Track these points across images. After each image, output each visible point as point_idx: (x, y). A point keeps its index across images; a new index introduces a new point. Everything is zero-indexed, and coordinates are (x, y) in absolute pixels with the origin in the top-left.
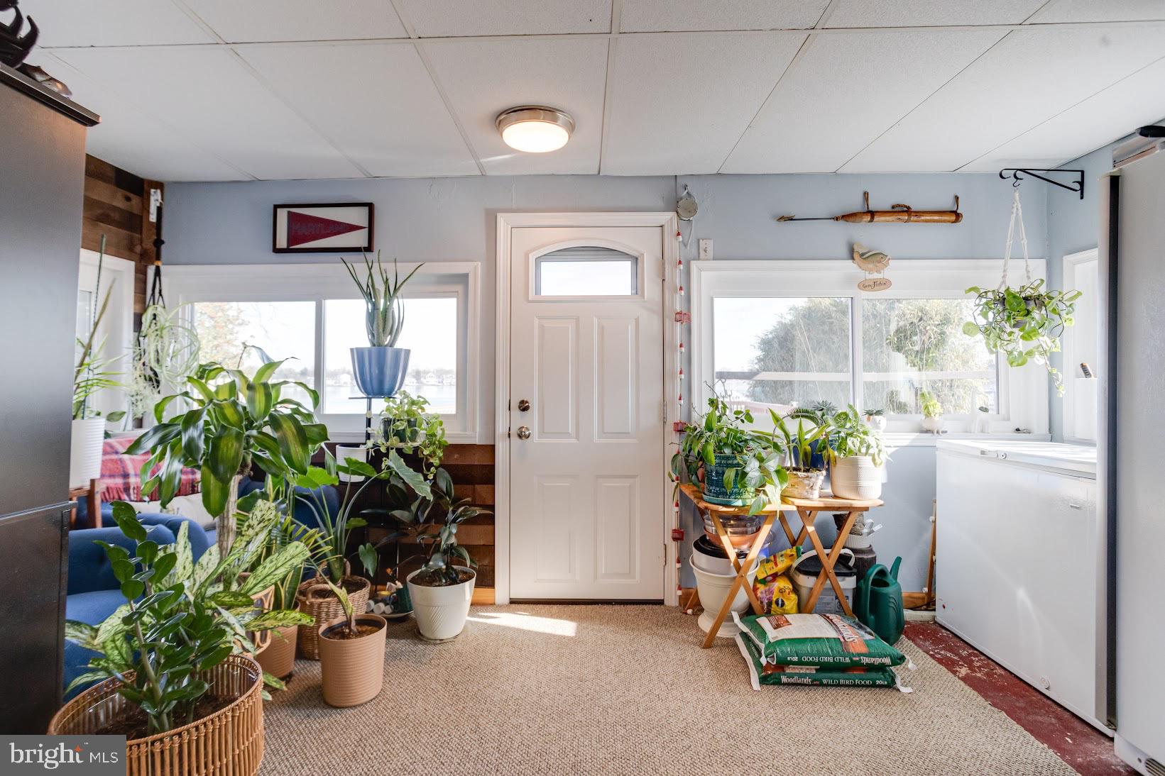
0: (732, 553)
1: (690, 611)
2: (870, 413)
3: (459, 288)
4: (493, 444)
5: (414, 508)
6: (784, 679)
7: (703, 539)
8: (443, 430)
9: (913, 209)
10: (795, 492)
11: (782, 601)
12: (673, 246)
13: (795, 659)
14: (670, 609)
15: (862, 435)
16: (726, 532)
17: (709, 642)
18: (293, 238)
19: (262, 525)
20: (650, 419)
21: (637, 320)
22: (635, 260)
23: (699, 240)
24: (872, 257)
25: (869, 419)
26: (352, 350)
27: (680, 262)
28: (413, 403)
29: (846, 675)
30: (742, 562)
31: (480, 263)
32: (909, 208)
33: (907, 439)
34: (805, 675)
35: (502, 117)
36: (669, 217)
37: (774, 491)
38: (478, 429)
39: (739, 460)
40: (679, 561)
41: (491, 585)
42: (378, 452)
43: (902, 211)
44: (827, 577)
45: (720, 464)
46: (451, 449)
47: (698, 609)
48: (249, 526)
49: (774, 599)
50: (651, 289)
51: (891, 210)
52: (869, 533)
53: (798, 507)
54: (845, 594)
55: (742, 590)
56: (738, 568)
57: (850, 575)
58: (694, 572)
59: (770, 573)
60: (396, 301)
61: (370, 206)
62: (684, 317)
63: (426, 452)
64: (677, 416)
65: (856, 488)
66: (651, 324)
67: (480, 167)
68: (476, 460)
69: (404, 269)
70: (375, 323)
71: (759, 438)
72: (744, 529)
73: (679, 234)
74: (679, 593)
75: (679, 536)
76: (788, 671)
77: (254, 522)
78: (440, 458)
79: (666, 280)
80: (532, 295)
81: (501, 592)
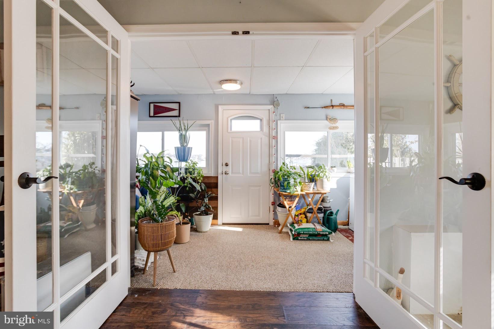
0: (287, 207)
1: (276, 226)
2: (332, 167)
3: (207, 128)
4: (217, 176)
5: (195, 194)
6: (299, 238)
7: (280, 204)
8: (202, 172)
9: (345, 105)
10: (305, 188)
11: (302, 220)
12: (273, 117)
13: (302, 233)
14: (271, 226)
15: (325, 173)
16: (286, 201)
17: (281, 232)
18: (155, 113)
19: (163, 192)
20: (265, 169)
21: (261, 139)
22: (261, 120)
23: (280, 114)
24: (333, 120)
25: (331, 169)
26: (175, 148)
27: (274, 121)
28: (194, 163)
29: (316, 237)
30: (290, 209)
31: (213, 121)
32: (344, 105)
33: (343, 175)
34: (305, 237)
35: (222, 82)
36: (271, 107)
37: (299, 188)
38: (213, 171)
39: (289, 179)
40: (273, 211)
41: (217, 219)
42: (184, 178)
43: (342, 106)
44: (315, 213)
45: (283, 181)
46: (205, 178)
47: (279, 225)
48: (160, 192)
49: (299, 220)
50: (266, 129)
51: (339, 105)
52: (329, 202)
53: (306, 193)
54: (320, 218)
55: (290, 218)
56: (289, 211)
57: (322, 213)
58: (277, 213)
59: (299, 213)
60: (188, 132)
61: (179, 103)
62: (275, 138)
63: (198, 178)
64: (273, 167)
65: (322, 187)
66: (266, 140)
67: (214, 92)
68: (213, 181)
69: (190, 122)
70: (182, 139)
71: (295, 173)
72: (291, 200)
73: (274, 112)
74: (274, 221)
75: (273, 204)
76: (300, 236)
77: (161, 191)
78: (201, 180)
79: (270, 126)
80: (229, 131)
81: (220, 221)
